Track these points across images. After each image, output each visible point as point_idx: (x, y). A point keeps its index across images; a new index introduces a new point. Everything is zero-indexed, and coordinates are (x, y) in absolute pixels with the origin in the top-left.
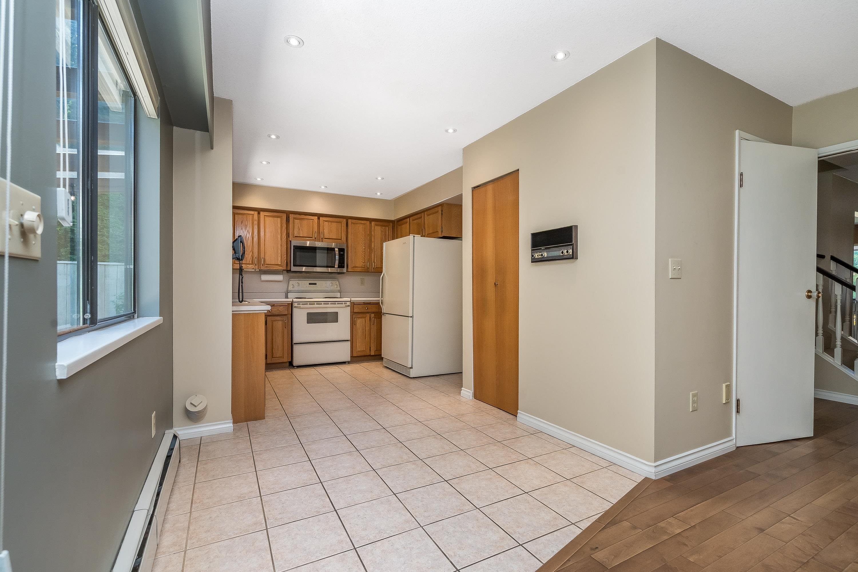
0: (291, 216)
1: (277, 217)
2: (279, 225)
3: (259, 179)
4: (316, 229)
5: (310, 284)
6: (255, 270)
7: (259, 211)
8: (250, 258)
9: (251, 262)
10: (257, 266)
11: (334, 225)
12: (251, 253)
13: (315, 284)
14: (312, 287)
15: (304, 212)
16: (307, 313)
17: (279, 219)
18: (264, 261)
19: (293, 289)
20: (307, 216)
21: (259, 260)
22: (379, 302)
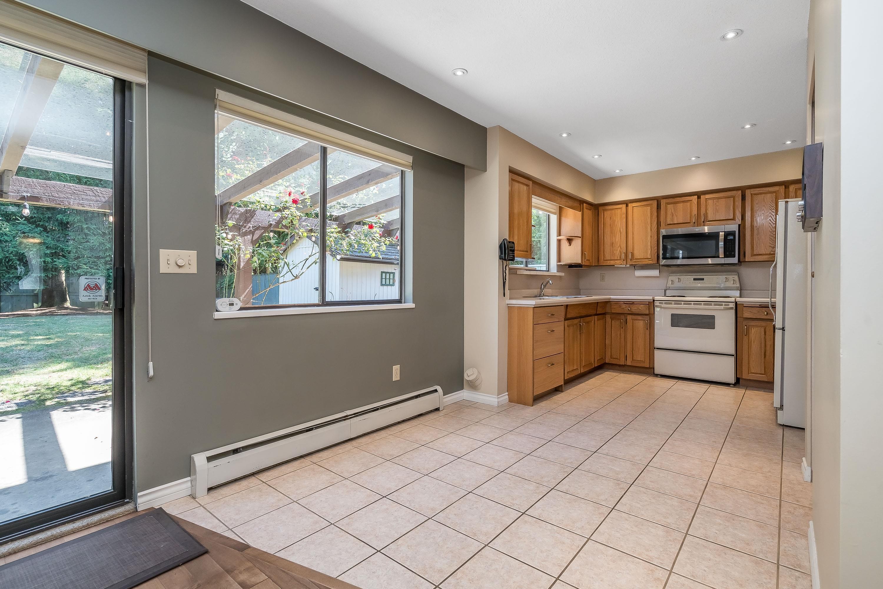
0: (663, 202)
1: (647, 205)
2: (649, 214)
3: (618, 171)
4: (695, 212)
5: (695, 279)
6: (626, 266)
7: (626, 203)
8: (618, 254)
9: (619, 257)
10: (625, 261)
11: (723, 201)
12: (619, 248)
13: (703, 279)
14: (699, 284)
15: (679, 194)
16: (671, 314)
17: (649, 208)
18: (633, 254)
19: (673, 286)
20: (683, 198)
21: (628, 256)
22: (769, 305)
